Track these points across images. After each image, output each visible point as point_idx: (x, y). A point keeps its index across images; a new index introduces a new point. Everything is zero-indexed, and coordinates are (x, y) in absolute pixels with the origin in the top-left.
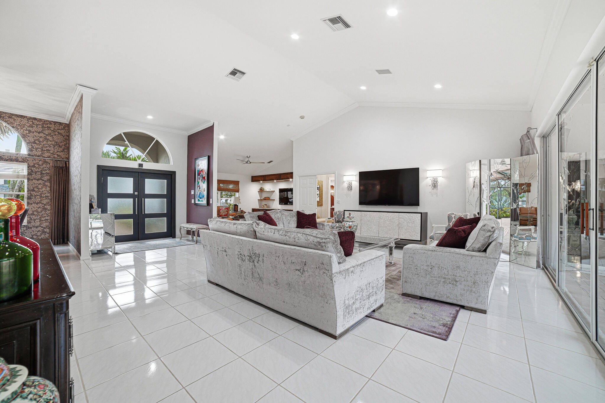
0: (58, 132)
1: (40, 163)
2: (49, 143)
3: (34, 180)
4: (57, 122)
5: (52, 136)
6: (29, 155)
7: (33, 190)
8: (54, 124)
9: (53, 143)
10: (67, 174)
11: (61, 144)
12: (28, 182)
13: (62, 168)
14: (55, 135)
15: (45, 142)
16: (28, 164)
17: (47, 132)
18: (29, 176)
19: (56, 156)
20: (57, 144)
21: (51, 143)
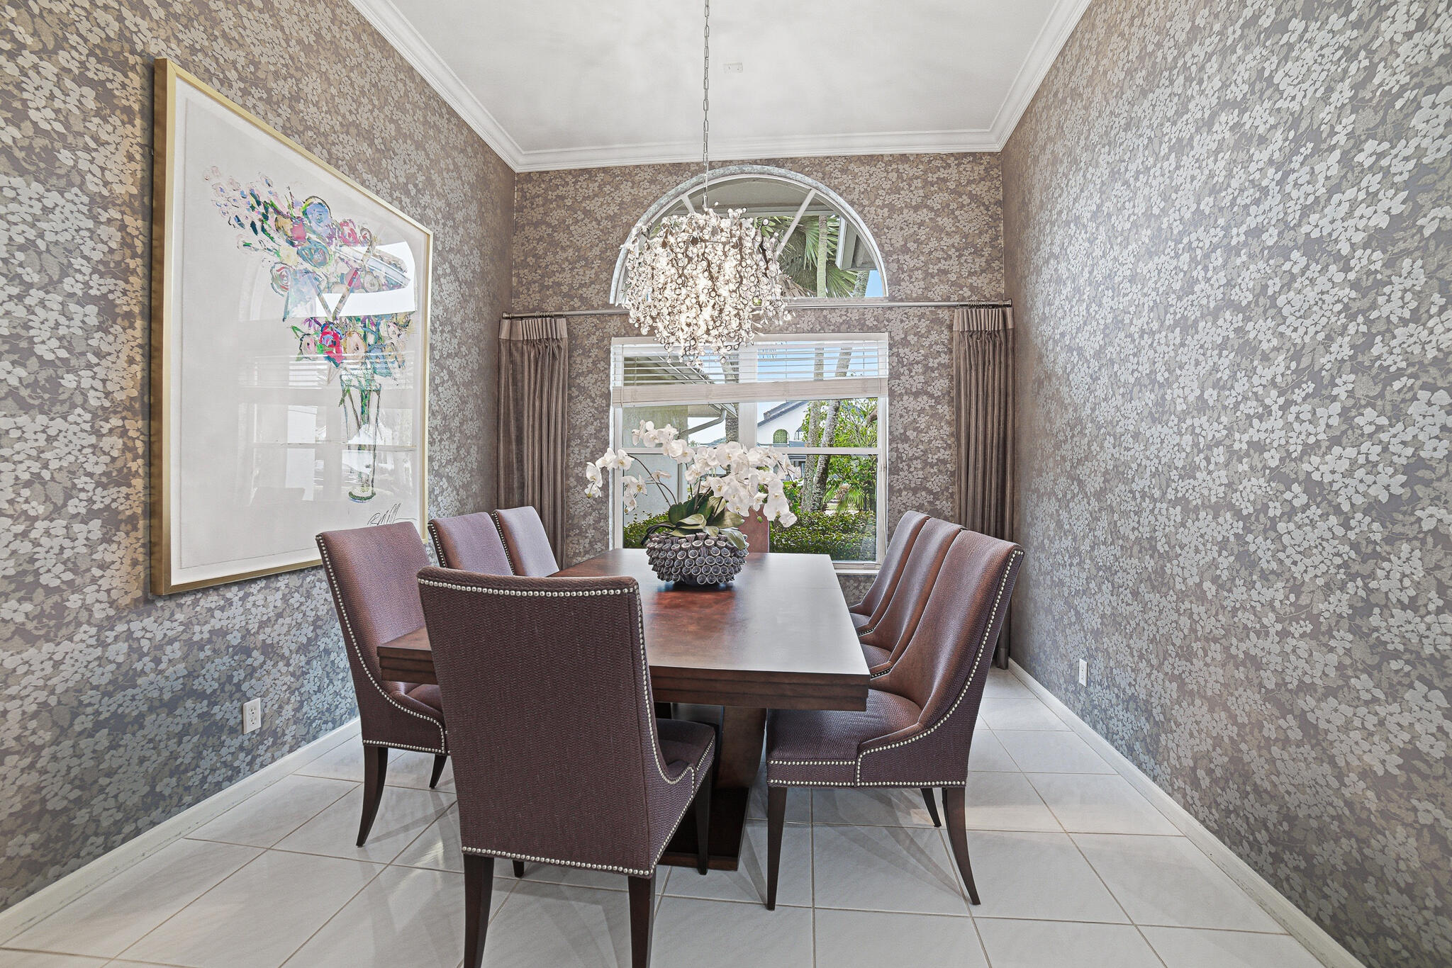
0: (970, 195)
1: (923, 326)
2: (947, 241)
3: (905, 397)
4: (965, 155)
5: (953, 211)
6: (892, 298)
7: (905, 439)
8: (958, 165)
9: (956, 239)
10: (1010, 362)
11: (979, 242)
12: (890, 404)
13: (992, 334)
14: (962, 206)
15: (933, 244)
16: (891, 337)
17: (937, 201)
18: (893, 382)
19: (966, 292)
20: (968, 245)
21: (950, 242)
